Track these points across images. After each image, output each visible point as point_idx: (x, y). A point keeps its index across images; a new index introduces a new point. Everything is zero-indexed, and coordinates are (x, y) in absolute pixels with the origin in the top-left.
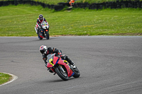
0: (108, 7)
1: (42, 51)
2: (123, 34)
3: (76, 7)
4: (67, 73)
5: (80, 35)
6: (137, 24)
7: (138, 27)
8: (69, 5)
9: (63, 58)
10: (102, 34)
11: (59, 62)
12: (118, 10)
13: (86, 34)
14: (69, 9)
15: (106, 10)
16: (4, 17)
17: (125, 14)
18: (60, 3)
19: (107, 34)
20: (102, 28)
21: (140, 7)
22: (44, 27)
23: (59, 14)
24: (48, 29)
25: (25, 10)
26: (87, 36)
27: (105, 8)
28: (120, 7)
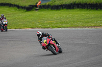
0: (64, 8)
1: (39, 35)
2: (75, 27)
3: (42, 8)
4: (56, 49)
5: (45, 28)
6: (85, 20)
7: (86, 23)
8: (36, 6)
9: (52, 40)
10: (60, 27)
12: (72, 10)
13: (49, 27)
14: (37, 10)
15: (63, 10)
17: (77, 13)
18: (30, 6)
19: (64, 27)
20: (61, 23)
21: (87, 8)
22: (4, 23)
23: (30, 13)
24: (7, 24)
26: (50, 29)
27: (63, 9)
28: (73, 8)
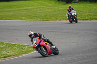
4: (47, 51)
5: (83, 20)
9: (45, 40)
11: (41, 43)
16: (32, 7)
22: (73, 14)
24: (76, 16)
25: (46, 3)
